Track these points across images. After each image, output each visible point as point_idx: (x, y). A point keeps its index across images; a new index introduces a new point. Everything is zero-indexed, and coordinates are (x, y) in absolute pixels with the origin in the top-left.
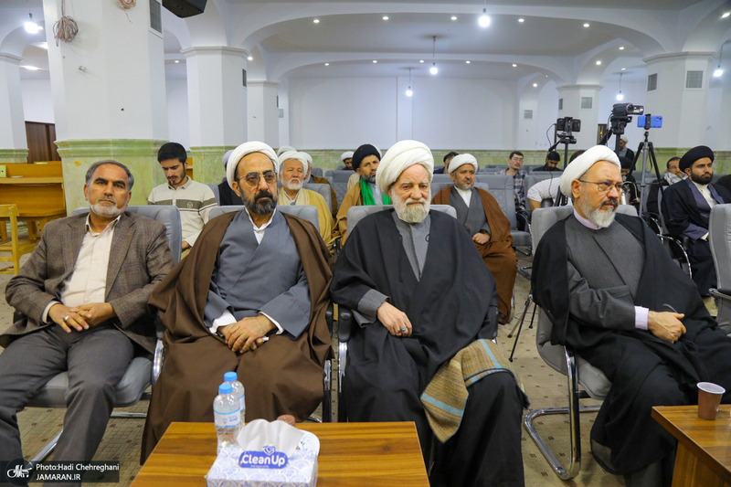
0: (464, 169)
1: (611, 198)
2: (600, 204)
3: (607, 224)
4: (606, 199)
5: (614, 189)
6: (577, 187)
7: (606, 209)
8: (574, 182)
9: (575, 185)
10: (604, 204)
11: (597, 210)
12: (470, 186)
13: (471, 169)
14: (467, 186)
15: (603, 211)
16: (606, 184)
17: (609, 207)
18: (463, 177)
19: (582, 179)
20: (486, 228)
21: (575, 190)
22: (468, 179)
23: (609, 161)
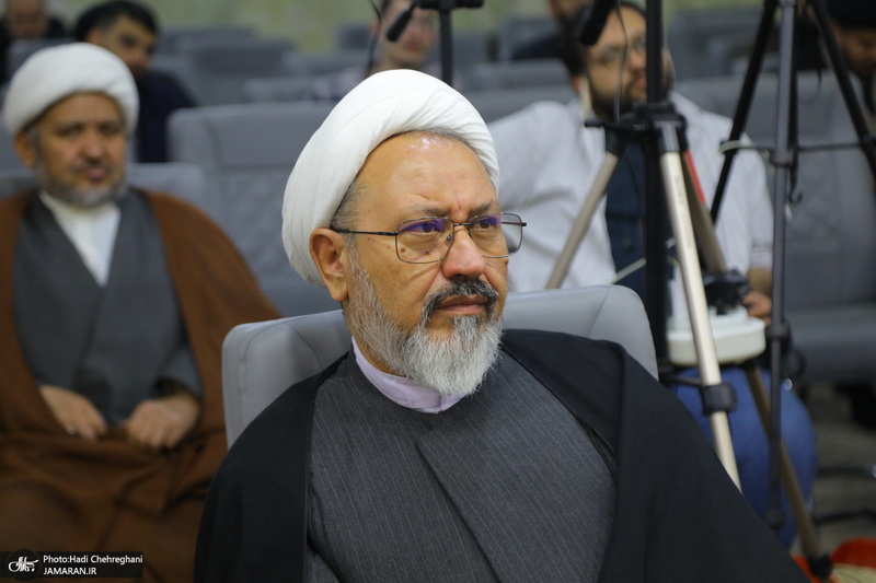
0: (68, 116)
1: (458, 278)
2: (421, 309)
3: (468, 380)
4: (441, 284)
5: (463, 237)
6: (334, 256)
7: (451, 325)
8: (317, 240)
9: (324, 249)
10: (437, 306)
11: (419, 337)
12: (104, 189)
13: (104, 113)
14: (91, 193)
15: (441, 334)
16: (426, 226)
17: (460, 312)
18: (67, 151)
19: (341, 224)
20: (182, 371)
21: (331, 270)
22: (93, 162)
23: (428, 132)
